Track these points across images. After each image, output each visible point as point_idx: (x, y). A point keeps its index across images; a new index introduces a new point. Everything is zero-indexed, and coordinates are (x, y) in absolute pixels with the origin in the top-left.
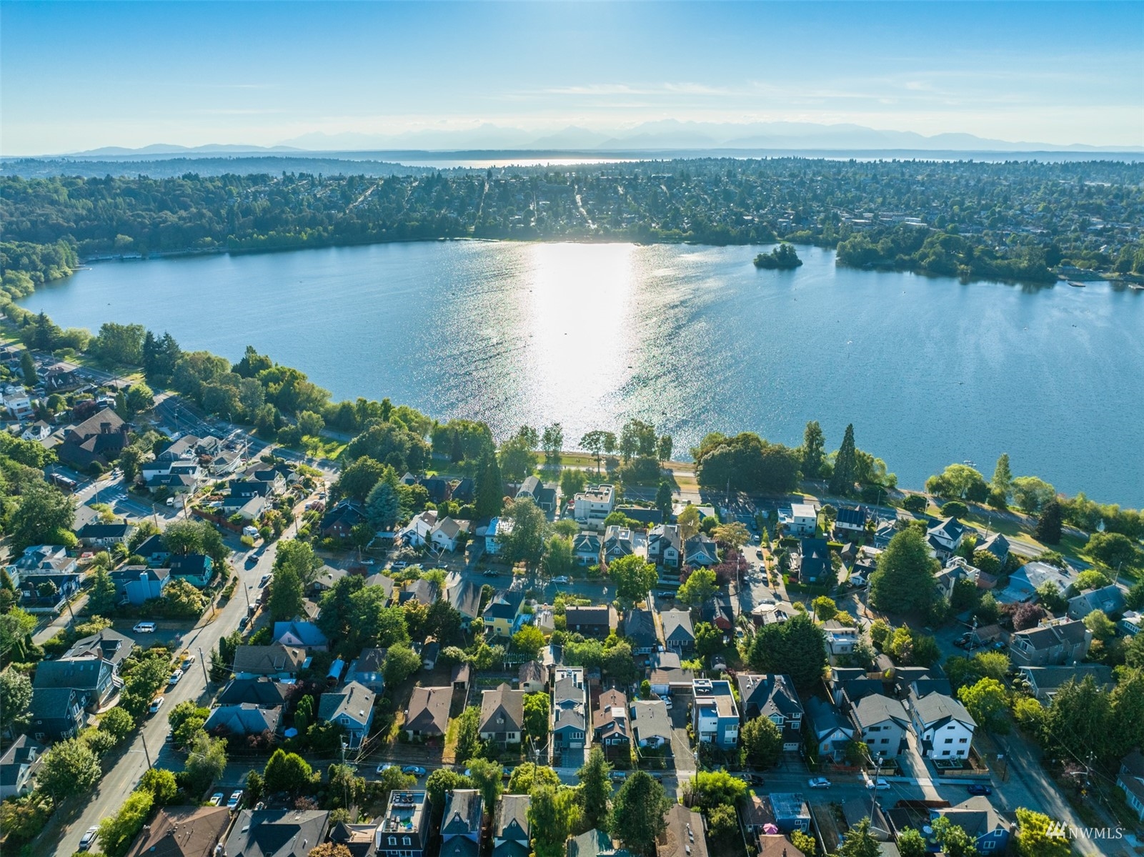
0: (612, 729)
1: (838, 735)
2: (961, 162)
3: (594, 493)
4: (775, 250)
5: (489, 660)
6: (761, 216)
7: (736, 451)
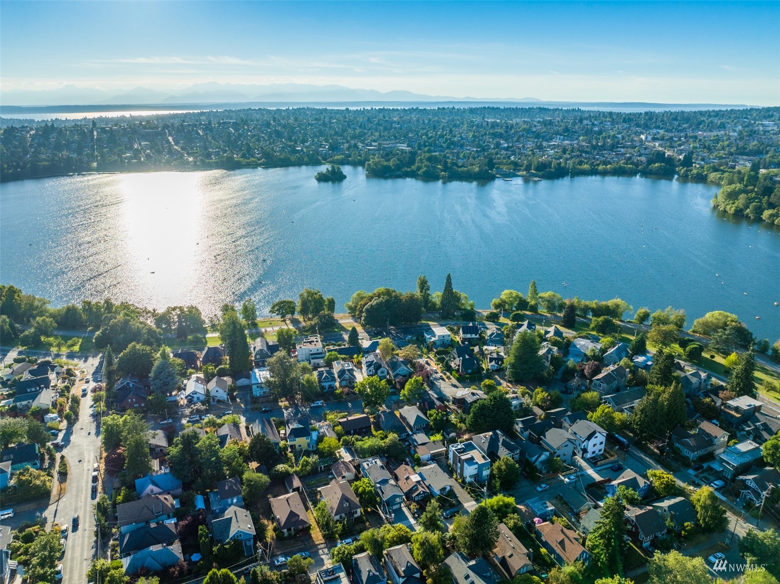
0: (417, 489)
1: (543, 457)
2: (413, 108)
3: (308, 342)
4: (327, 169)
5: (309, 468)
6: (306, 147)
7: (386, 300)
